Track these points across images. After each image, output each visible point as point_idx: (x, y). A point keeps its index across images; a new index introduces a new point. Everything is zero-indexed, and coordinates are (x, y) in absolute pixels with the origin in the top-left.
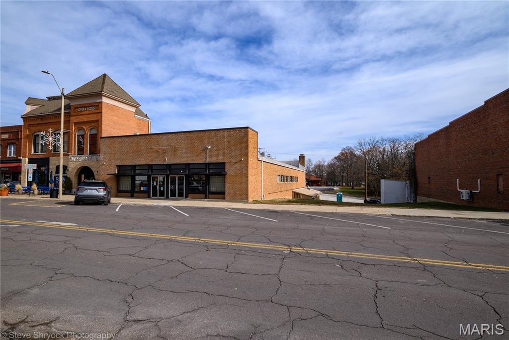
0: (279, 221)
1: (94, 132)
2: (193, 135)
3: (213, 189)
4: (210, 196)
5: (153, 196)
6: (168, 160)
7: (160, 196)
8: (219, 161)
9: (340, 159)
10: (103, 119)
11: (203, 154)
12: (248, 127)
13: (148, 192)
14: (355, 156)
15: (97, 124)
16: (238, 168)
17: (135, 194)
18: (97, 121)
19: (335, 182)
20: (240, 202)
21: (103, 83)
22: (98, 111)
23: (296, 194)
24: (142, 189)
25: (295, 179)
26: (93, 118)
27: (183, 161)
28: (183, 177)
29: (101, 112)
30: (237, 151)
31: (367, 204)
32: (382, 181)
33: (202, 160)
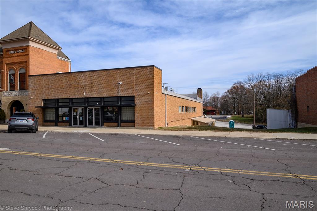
0: (181, 145)
1: (23, 71)
2: (107, 73)
3: (124, 118)
4: (122, 124)
5: (73, 125)
6: (86, 95)
7: (79, 125)
8: (129, 95)
9: (232, 92)
10: (30, 60)
11: (116, 89)
12: (153, 66)
13: (69, 121)
14: (245, 89)
15: (26, 64)
17: (58, 123)
18: (25, 62)
19: (227, 111)
20: (147, 129)
21: (30, 29)
22: (26, 53)
23: (195, 122)
24: (64, 119)
25: (194, 109)
26: (22, 59)
27: (99, 95)
28: (99, 109)
29: (29, 55)
30: (144, 86)
31: (255, 129)
32: (268, 110)
33: (115, 94)
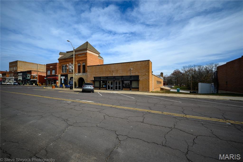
1: (84, 64)
2: (125, 64)
3: (133, 86)
4: (132, 89)
5: (108, 89)
6: (114, 75)
7: (111, 89)
8: (136, 75)
9: (174, 74)
10: (87, 59)
11: (129, 72)
12: (149, 60)
13: (106, 87)
14: (181, 73)
15: (85, 61)
16: (145, 78)
17: (101, 88)
18: (85, 60)
19: (172, 84)
20: (146, 92)
21: (87, 45)
22: (86, 56)
23: (162, 89)
24: (104, 86)
25: (160, 82)
26: (84, 59)
27: (121, 75)
29: (87, 56)
30: (144, 71)
33: (129, 74)
